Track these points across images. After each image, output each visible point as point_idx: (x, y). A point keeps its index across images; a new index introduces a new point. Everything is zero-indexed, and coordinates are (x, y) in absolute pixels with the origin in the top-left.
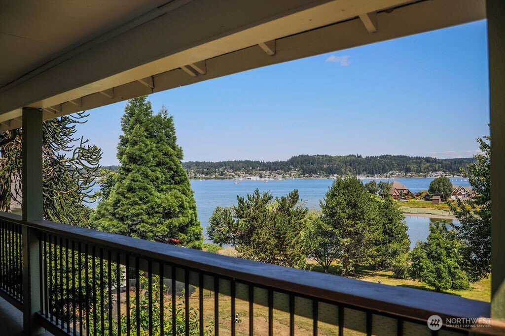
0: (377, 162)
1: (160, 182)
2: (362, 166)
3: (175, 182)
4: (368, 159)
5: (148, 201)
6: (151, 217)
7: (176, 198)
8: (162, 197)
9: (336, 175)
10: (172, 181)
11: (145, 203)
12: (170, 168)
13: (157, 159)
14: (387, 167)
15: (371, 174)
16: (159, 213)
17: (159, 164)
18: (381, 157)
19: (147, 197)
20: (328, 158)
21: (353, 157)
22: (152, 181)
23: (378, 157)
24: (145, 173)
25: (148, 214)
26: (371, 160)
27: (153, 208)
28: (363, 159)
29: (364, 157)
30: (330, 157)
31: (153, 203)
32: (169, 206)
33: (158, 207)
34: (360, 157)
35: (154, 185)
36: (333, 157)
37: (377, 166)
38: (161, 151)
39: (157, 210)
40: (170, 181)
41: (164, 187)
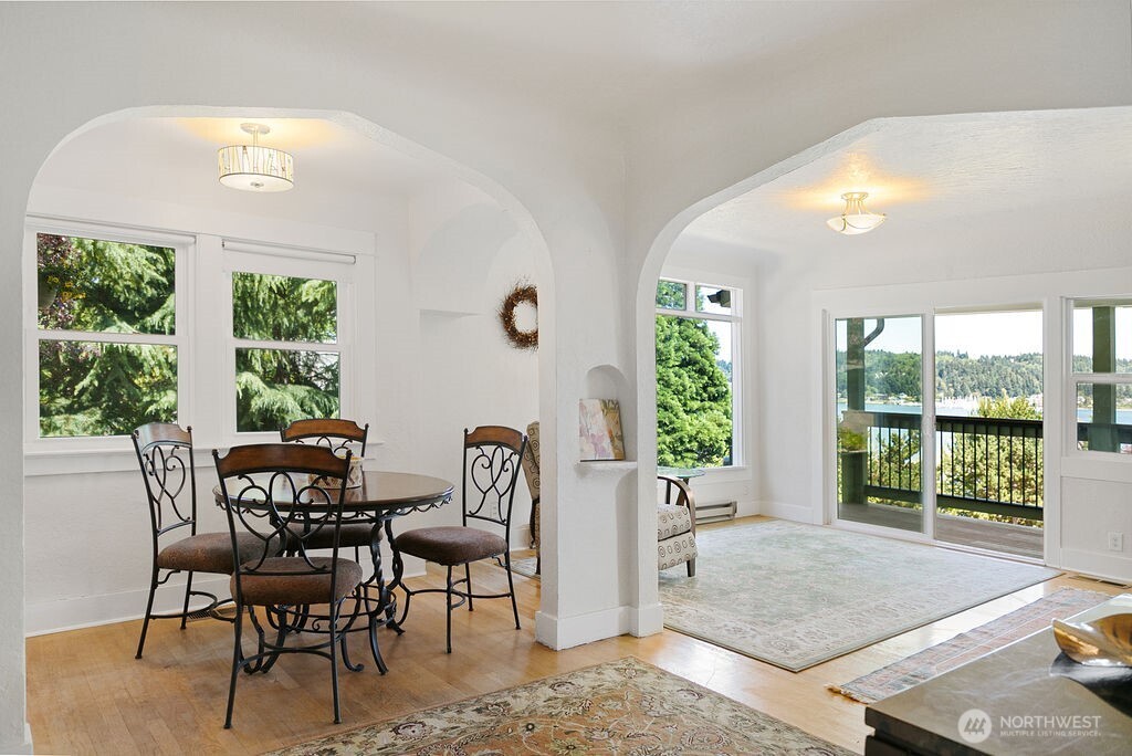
0: (1009, 370)
1: (688, 395)
2: (969, 377)
3: (709, 397)
4: (986, 363)
5: (674, 430)
6: (679, 458)
7: (720, 425)
8: (695, 422)
9: (905, 396)
10: (705, 395)
11: (668, 433)
12: (702, 372)
13: (680, 353)
14: (1036, 382)
15: (993, 397)
16: (692, 451)
17: (684, 364)
18: (1018, 359)
19: (671, 423)
20: (885, 357)
21: (946, 357)
22: (677, 392)
23: (1010, 357)
24: (666, 378)
25: (674, 452)
26: (993, 364)
27: (682, 443)
28: (972, 362)
29: (974, 356)
30: (890, 355)
31: (683, 433)
32: (711, 439)
33: (690, 442)
34: (965, 356)
35: (680, 400)
36: (896, 355)
37: (1008, 380)
38: (686, 339)
39: (688, 446)
40: (701, 395)
41: (696, 405)
